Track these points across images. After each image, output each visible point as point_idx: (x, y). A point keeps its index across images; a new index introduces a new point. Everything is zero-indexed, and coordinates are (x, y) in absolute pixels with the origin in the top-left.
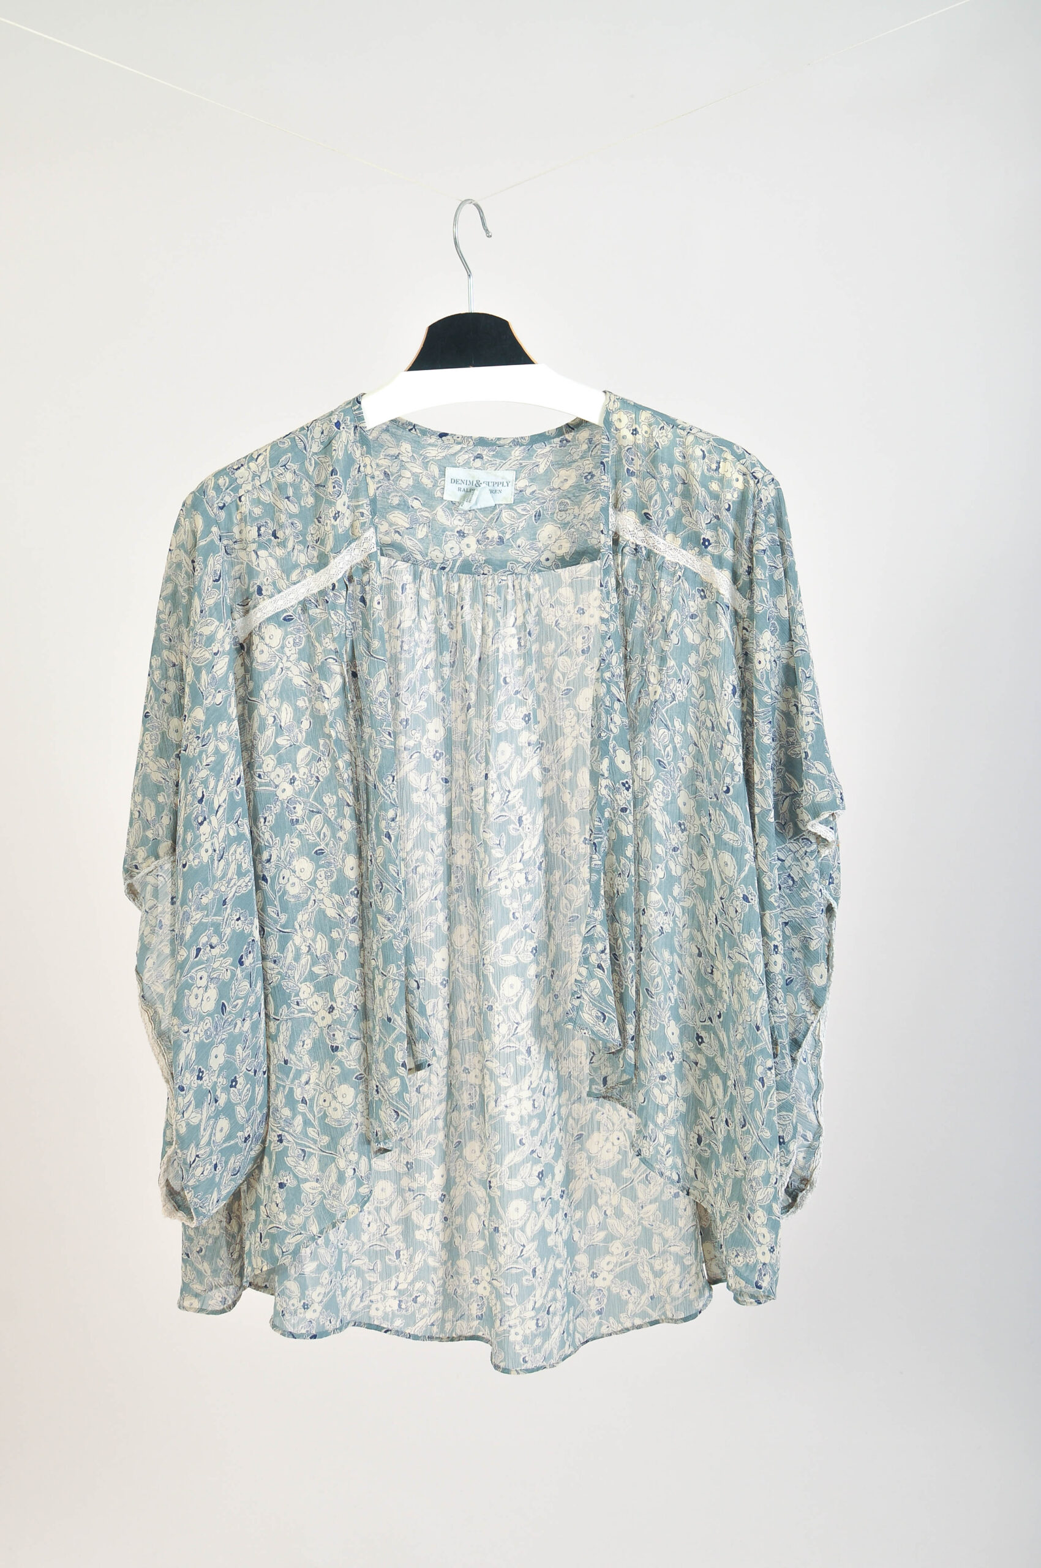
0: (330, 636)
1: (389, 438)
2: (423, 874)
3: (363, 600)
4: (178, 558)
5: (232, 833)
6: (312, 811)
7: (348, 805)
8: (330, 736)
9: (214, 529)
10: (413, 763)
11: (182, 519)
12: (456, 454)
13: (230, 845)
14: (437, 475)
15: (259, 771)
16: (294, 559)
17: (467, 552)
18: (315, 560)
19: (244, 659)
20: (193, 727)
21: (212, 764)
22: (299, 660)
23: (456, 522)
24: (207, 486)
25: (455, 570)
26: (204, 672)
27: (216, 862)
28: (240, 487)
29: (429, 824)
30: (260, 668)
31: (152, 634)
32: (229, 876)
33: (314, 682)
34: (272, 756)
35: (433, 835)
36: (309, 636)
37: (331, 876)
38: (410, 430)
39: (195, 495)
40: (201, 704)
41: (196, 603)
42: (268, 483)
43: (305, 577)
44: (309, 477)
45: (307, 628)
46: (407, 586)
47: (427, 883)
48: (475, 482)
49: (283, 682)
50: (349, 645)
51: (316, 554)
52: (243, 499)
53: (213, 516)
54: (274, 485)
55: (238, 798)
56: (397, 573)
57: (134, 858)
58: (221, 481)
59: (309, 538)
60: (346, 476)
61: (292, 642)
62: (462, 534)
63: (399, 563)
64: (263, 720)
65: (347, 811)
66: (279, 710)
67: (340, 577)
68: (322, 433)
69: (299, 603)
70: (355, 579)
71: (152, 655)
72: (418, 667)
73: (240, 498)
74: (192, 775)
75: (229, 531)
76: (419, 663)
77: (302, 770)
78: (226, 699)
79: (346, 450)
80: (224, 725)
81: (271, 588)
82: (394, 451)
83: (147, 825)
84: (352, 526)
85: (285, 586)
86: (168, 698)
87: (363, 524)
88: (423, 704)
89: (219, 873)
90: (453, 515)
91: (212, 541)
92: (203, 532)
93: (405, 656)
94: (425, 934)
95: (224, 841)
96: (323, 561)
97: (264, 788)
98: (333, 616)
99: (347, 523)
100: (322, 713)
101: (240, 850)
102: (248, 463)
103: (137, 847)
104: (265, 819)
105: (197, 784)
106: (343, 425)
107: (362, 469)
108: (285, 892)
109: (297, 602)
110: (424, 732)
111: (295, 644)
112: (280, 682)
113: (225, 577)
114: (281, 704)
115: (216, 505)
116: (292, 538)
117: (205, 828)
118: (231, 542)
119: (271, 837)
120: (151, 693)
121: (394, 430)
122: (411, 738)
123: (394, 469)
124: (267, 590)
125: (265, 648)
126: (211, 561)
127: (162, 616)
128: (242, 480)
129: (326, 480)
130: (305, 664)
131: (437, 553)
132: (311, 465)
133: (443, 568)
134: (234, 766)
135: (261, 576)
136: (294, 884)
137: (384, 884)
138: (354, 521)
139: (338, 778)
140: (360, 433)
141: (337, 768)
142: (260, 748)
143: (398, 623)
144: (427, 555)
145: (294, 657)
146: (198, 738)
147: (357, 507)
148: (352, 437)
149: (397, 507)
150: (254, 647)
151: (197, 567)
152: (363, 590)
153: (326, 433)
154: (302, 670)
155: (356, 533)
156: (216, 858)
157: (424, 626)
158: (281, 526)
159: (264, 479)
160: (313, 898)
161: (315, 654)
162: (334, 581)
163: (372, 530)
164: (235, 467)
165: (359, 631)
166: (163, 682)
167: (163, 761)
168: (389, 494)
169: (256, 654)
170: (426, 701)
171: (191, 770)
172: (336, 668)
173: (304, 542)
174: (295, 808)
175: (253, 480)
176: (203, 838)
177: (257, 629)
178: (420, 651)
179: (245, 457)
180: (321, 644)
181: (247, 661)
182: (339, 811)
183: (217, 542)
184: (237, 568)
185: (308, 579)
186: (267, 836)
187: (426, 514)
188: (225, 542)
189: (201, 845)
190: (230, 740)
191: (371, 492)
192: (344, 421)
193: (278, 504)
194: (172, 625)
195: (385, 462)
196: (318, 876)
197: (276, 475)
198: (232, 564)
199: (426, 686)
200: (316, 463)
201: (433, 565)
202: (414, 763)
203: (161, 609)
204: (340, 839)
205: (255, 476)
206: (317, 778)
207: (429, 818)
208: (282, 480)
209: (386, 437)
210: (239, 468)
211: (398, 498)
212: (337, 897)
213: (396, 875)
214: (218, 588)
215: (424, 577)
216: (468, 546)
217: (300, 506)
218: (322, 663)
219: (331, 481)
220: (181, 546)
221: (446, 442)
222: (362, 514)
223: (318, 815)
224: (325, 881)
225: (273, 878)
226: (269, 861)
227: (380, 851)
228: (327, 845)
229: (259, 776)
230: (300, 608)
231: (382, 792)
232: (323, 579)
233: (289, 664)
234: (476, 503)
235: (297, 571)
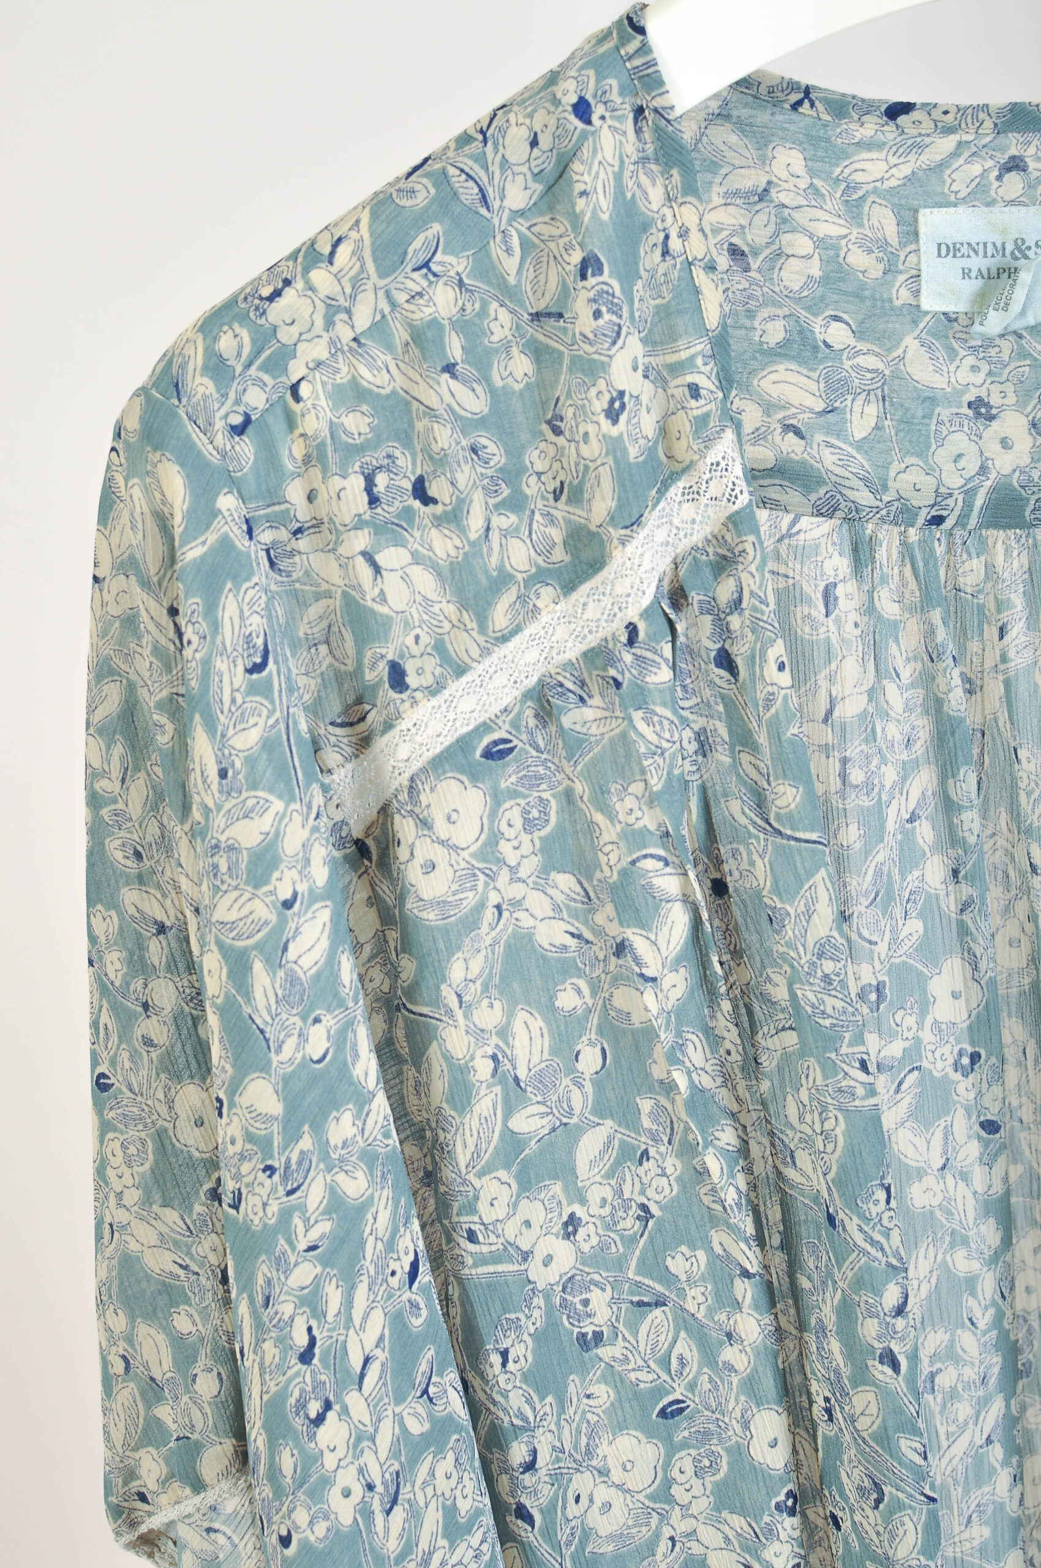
0: (637, 788)
1: (733, 139)
2: (954, 1389)
3: (725, 661)
4: (125, 605)
5: (416, 1428)
6: (640, 1304)
7: (746, 1274)
8: (669, 1087)
9: (227, 502)
10: (904, 1104)
11: (120, 479)
12: (942, 166)
13: (414, 1461)
14: (894, 240)
15: (467, 1221)
16: (494, 561)
17: (1004, 464)
18: (559, 554)
19: (372, 886)
20: (249, 1137)
21: (324, 1246)
22: (545, 870)
23: (964, 376)
24: (183, 366)
25: (973, 521)
26: (258, 966)
27: (379, 1518)
28: (287, 353)
29: (960, 1254)
30: (431, 916)
31: (80, 843)
32: (424, 1544)
33: (599, 932)
34: (502, 1174)
35: (971, 1283)
36: (569, 796)
37: (714, 1467)
38: (799, 103)
39: (149, 398)
40: (265, 1068)
41: (202, 747)
42: (379, 328)
43: (535, 612)
44: (508, 294)
45: (560, 769)
46: (840, 591)
47: (963, 1409)
48: (1010, 247)
49: (508, 946)
50: (694, 804)
51: (557, 534)
52: (304, 390)
53: (215, 459)
54: (400, 334)
55: (417, 1322)
56: (802, 554)
57: (130, 1475)
58: (226, 344)
59: (531, 487)
60: (629, 274)
61: (518, 822)
62: (982, 411)
63: (805, 522)
64: (460, 1072)
65: (745, 1291)
66: (504, 1032)
67: (647, 600)
68: (534, 143)
69: (527, 695)
70: (695, 597)
71: (90, 903)
72: (890, 825)
73: (294, 389)
74: (269, 1282)
75: (274, 497)
76: (892, 812)
77: (595, 1194)
78: (341, 1038)
79: (620, 188)
80: (347, 1118)
81: (431, 664)
82: (752, 179)
83: (153, 1391)
84: (663, 431)
85: (475, 652)
86: (156, 1029)
87: (702, 422)
88: (915, 927)
89: (393, 1546)
90: (952, 354)
91: (225, 543)
92: (189, 515)
93: (857, 801)
94: (966, 1535)
95: (394, 1453)
96: (586, 555)
97: (491, 1268)
98: (641, 726)
99: (649, 425)
100: (636, 1020)
101: (447, 1464)
102: (306, 270)
103: (135, 1449)
104: (505, 1354)
105: (287, 1309)
106: (598, 111)
107: (675, 244)
108: (587, 1534)
109: (517, 693)
110: (925, 1005)
111: (529, 825)
112: (500, 949)
113: (281, 649)
114: (510, 1015)
115: (219, 425)
116: (478, 498)
117: (332, 1432)
118: (284, 534)
119: (529, 1401)
120: (105, 1018)
121: (745, 113)
122: (893, 1036)
123: (759, 233)
124: (420, 672)
125: (439, 854)
126: (229, 608)
127: (102, 785)
128: (295, 330)
129: (565, 293)
130: (565, 882)
131: (914, 476)
132: (509, 251)
133: (938, 520)
134: (395, 1231)
135: (396, 630)
136: (607, 1506)
137: (887, 1489)
138: (667, 415)
139: (707, 1200)
140: (657, 129)
141: (703, 1173)
142: (462, 1157)
143: (823, 705)
144: (885, 487)
145: (529, 867)
146: (270, 1170)
147: (677, 369)
148: (631, 146)
149: (782, 351)
150: (403, 853)
151: (189, 633)
152: (723, 629)
153: (545, 141)
154: (560, 898)
155: (681, 450)
156: (377, 1506)
157: (895, 696)
158: (440, 462)
159: (363, 318)
160: (667, 1532)
161: (596, 849)
162: (632, 614)
163: (729, 435)
164: (266, 292)
165: (722, 756)
166: (137, 984)
167: (171, 1216)
168: (751, 315)
169: (413, 874)
170: (921, 915)
171: (264, 1270)
172: (668, 883)
173: (516, 503)
174: (586, 1302)
175: (329, 324)
176: (330, 1461)
177: (404, 796)
178: (890, 775)
179: (294, 256)
180: (611, 816)
181: (385, 890)
182: (717, 1294)
183: (241, 542)
184: (314, 611)
185: (544, 618)
186: (516, 1401)
187: (872, 362)
188: (266, 537)
189: (326, 1482)
190: (369, 1158)
191: (712, 317)
192: (603, 97)
193: (423, 392)
194: (135, 808)
195: (729, 217)
196: (675, 1473)
197: (401, 298)
198: (299, 601)
199: (916, 873)
200: (525, 245)
201: (904, 515)
202: (907, 1100)
203: (96, 763)
204: (731, 1368)
205: (333, 310)
206: (644, 1207)
207: (959, 1240)
208: (422, 313)
209: (724, 136)
210: (277, 294)
211: (780, 324)
212: (738, 1522)
213: (919, 1460)
214: (265, 690)
215: (881, 554)
216: (1005, 443)
217: (492, 390)
218: (624, 873)
219: (583, 296)
220: (128, 566)
221: (911, 131)
222: (694, 391)
223: (657, 1312)
224: (696, 1483)
225: (549, 1511)
226: (530, 1466)
227: (863, 1400)
228: (692, 1386)
229: (472, 1237)
230: (529, 713)
231: (859, 1238)
232: (592, 612)
233: (518, 891)
234: (1023, 313)
235: (508, 598)
